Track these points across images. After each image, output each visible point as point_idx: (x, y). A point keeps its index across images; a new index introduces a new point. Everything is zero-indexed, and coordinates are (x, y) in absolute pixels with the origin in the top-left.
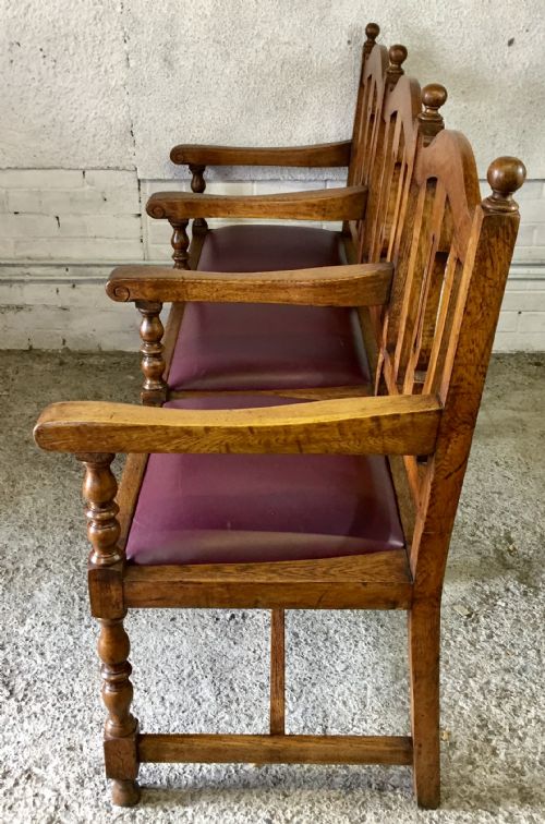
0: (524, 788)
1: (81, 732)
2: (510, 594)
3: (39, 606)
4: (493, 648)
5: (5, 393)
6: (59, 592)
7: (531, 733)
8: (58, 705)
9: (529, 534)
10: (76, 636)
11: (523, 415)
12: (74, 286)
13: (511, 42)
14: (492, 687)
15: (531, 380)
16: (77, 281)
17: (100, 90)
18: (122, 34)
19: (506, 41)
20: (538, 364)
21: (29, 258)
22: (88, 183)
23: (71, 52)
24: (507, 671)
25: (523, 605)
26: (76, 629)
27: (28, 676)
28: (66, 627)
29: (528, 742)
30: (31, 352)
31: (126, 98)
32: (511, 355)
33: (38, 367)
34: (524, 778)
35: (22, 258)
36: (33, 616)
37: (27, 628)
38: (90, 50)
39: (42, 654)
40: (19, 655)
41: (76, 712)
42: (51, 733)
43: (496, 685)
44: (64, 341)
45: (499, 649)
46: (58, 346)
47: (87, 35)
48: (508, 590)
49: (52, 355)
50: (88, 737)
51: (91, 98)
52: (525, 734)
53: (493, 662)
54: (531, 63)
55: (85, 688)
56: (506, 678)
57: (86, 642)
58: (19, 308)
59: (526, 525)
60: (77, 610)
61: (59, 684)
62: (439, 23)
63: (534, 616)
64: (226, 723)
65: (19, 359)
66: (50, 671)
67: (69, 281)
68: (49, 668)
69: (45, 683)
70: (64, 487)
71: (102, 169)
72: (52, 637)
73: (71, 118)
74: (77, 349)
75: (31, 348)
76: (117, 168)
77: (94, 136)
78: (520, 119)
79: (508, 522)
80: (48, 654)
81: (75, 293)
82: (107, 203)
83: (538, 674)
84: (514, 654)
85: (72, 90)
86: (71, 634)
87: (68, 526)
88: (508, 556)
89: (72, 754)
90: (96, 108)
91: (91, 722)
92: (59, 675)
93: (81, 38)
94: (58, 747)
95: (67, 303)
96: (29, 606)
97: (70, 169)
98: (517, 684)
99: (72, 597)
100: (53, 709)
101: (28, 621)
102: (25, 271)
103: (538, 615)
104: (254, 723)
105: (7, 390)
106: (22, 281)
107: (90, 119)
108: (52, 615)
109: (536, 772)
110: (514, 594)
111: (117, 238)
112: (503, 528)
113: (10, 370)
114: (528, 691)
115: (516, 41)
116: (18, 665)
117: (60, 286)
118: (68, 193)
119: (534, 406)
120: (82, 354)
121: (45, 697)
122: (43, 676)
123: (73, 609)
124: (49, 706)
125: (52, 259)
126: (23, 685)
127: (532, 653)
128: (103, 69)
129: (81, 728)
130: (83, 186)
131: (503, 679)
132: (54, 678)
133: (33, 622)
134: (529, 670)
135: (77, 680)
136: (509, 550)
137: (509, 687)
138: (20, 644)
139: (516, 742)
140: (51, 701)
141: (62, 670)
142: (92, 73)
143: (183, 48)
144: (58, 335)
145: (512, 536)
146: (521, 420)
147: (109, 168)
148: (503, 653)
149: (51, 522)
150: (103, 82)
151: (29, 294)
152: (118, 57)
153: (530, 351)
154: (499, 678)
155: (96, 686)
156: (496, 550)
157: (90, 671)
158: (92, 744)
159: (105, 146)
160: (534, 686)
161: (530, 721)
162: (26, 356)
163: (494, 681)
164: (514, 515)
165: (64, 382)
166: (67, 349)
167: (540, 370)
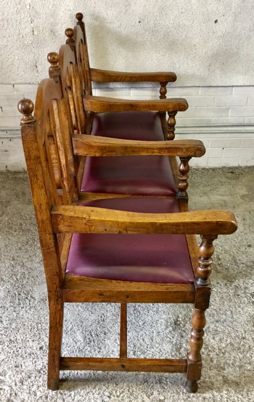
0: (224, 376)
1: (21, 358)
2: (219, 285)
4: (211, 311)
6: (9, 292)
7: (228, 350)
8: (10, 346)
9: (228, 256)
10: (17, 312)
11: (226, 198)
12: (10, 140)
13: (216, 21)
14: (211, 329)
15: (229, 181)
16: (13, 138)
17: (20, 46)
18: (30, 19)
19: (214, 20)
20: (232, 173)
22: (16, 91)
23: (6, 28)
24: (217, 321)
25: (225, 290)
26: (17, 309)
28: (12, 308)
29: (227, 355)
31: (33, 50)
32: (220, 168)
34: (225, 372)
38: (15, 27)
41: (18, 349)
42: (7, 359)
43: (212, 329)
44: (7, 166)
45: (214, 312)
46: (4, 169)
47: (13, 19)
48: (218, 283)
50: (24, 361)
51: (16, 50)
52: (225, 351)
53: (211, 318)
54: (226, 31)
55: (22, 337)
56: (217, 325)
57: (22, 315)
59: (226, 252)
60: (17, 300)
61: (10, 336)
62: (182, 13)
63: (230, 295)
64: (88, 351)
66: (5, 330)
67: (8, 138)
68: (5, 328)
69: (3, 336)
70: (9, 240)
71: (22, 84)
72: (6, 313)
73: (7, 60)
74: (13, 170)
76: (30, 83)
77: (18, 68)
78: (221, 58)
79: (218, 250)
80: (4, 322)
81: (11, 143)
83: (231, 322)
84: (221, 313)
85: (7, 46)
86: (15, 311)
87: (11, 259)
88: (218, 267)
89: (17, 369)
90: (18, 55)
91: (26, 353)
92: (10, 332)
93: (10, 21)
94: (11, 366)
95: (7, 149)
97: (6, 84)
98: (222, 327)
99: (15, 294)
100: (7, 348)
103: (231, 295)
104: (101, 351)
107: (16, 60)
108: (6, 303)
109: (230, 369)
110: (221, 285)
114: (227, 331)
115: (219, 21)
117: (3, 140)
118: (6, 95)
119: (230, 193)
120: (16, 173)
121: (4, 342)
123: (15, 299)
124: (6, 346)
127: (229, 313)
128: (21, 36)
129: (21, 356)
130: (13, 92)
131: (216, 326)
132: (7, 333)
134: (227, 321)
135: (18, 334)
136: (219, 264)
137: (218, 329)
139: (221, 355)
140: (6, 344)
141: (11, 329)
142: (16, 38)
143: (60, 25)
144: (4, 163)
145: (220, 257)
146: (225, 201)
147: (26, 83)
148: (215, 313)
149: (3, 257)
150: (21, 42)
152: (28, 30)
153: (229, 166)
154: (214, 325)
155: (28, 336)
156: (213, 264)
157: (24, 329)
158: (27, 364)
159: (23, 73)
160: (229, 328)
161: (227, 345)
163: (211, 327)
164: (221, 247)
165: (7, 187)
166: (8, 170)
167: (233, 175)
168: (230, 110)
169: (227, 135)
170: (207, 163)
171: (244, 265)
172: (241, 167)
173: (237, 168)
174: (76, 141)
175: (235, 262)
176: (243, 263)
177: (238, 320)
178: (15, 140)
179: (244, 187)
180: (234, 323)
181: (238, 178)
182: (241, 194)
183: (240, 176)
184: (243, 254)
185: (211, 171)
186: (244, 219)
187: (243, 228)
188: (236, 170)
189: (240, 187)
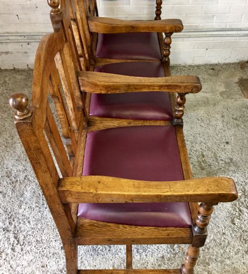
0: (209, 271)
1: (46, 259)
3: (27, 199)
5: (6, 91)
6: (34, 192)
7: (212, 246)
8: (37, 246)
9: (210, 153)
10: (42, 212)
11: (208, 95)
12: (28, 44)
15: (210, 77)
16: (31, 42)
20: (213, 69)
21: (8, 33)
26: (41, 210)
27: (24, 233)
28: (37, 208)
29: (211, 250)
30: (15, 70)
32: (203, 65)
33: (19, 77)
34: (209, 267)
35: (5, 33)
36: (24, 204)
37: (22, 210)
39: (29, 222)
40: (20, 223)
41: (44, 249)
42: (35, 260)
44: (28, 65)
46: (25, 67)
49: (23, 71)
50: (49, 261)
52: (210, 246)
55: (46, 238)
57: (46, 215)
58: (7, 53)
59: (209, 149)
60: (41, 200)
61: (37, 237)
64: (101, 250)
65: (10, 73)
67: (26, 42)
68: (32, 229)
69: (31, 236)
72: (32, 214)
75: (14, 68)
79: (203, 148)
80: (31, 222)
81: (29, 46)
82: (38, 9)
86: (40, 212)
88: (203, 164)
89: (43, 269)
91: (50, 253)
92: (36, 232)
94: (38, 266)
95: (27, 51)
96: (22, 199)
99: (39, 194)
100: (35, 249)
101: (23, 206)
102: (7, 38)
104: (111, 249)
105: (7, 89)
106: (6, 42)
108: (32, 203)
109: (213, 264)
111: (44, 24)
112: (201, 150)
113: (7, 79)
116: (20, 228)
117: (23, 44)
118: (20, 5)
119: (211, 90)
121: (32, 243)
122: (30, 233)
123: (40, 200)
124: (33, 247)
125: (18, 33)
126: (23, 238)
129: (46, 256)
132: (34, 233)
133: (24, 207)
135: (43, 234)
136: (203, 161)
138: (20, 218)
139: (207, 250)
140: (34, 245)
141: (37, 230)
144: (25, 63)
145: (204, 154)
146: (207, 97)
151: (10, 47)
153: (210, 63)
155: (51, 236)
156: (198, 161)
157: (48, 230)
158: (51, 264)
161: (211, 241)
162: (13, 71)
164: (205, 144)
165: (29, 85)
166: (30, 68)
167: (214, 72)
168: (215, 17)
169: (211, 38)
170: (193, 61)
171: (223, 162)
172: (219, 64)
173: (216, 65)
174: (82, 80)
175: (216, 158)
176: (222, 160)
177: (220, 216)
178: (33, 44)
179: (222, 84)
180: (216, 219)
181: (218, 74)
182: (220, 91)
183: (219, 72)
184: (222, 151)
185: (196, 68)
186: (223, 116)
187: (222, 125)
188: (216, 67)
189: (219, 83)
